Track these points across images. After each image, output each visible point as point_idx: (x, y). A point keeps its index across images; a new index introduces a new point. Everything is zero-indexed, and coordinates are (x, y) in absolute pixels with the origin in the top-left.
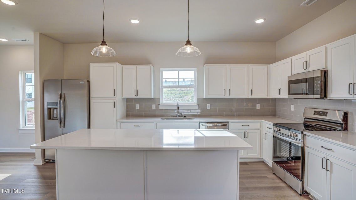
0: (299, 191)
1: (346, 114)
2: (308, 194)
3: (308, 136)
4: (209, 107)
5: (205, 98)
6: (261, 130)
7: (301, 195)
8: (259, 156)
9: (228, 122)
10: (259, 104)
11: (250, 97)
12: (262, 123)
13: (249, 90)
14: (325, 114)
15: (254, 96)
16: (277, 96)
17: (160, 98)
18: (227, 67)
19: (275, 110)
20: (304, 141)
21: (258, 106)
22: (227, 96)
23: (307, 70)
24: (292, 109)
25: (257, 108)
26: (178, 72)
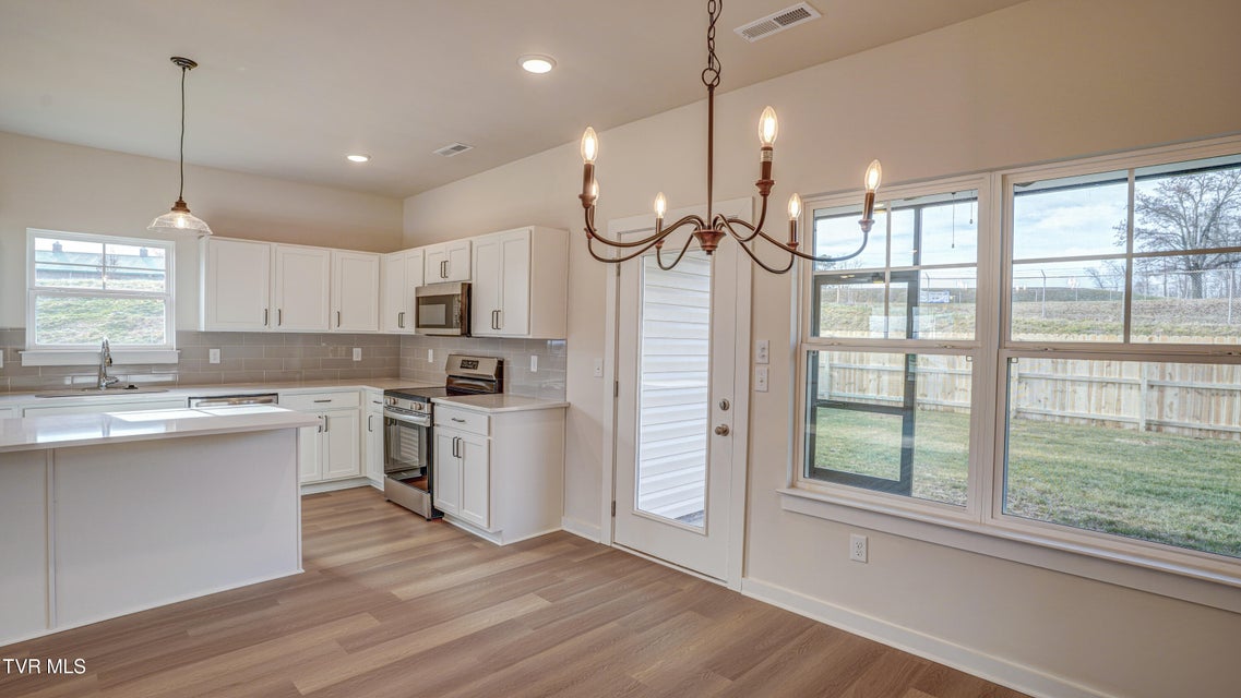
0: (427, 512)
1: (501, 364)
2: (442, 514)
3: (438, 404)
4: (215, 356)
5: (203, 330)
6: (360, 411)
7: (428, 520)
8: (356, 473)
9: (276, 394)
10: (360, 350)
11: (334, 330)
12: (363, 393)
13: (332, 311)
14: (474, 365)
15: (345, 328)
16: (397, 331)
17: (24, 329)
18: (273, 250)
19: (398, 363)
20: (432, 415)
21: (357, 355)
22: (273, 328)
23: (447, 280)
24: (431, 360)
25: (355, 359)
26: (101, 245)
